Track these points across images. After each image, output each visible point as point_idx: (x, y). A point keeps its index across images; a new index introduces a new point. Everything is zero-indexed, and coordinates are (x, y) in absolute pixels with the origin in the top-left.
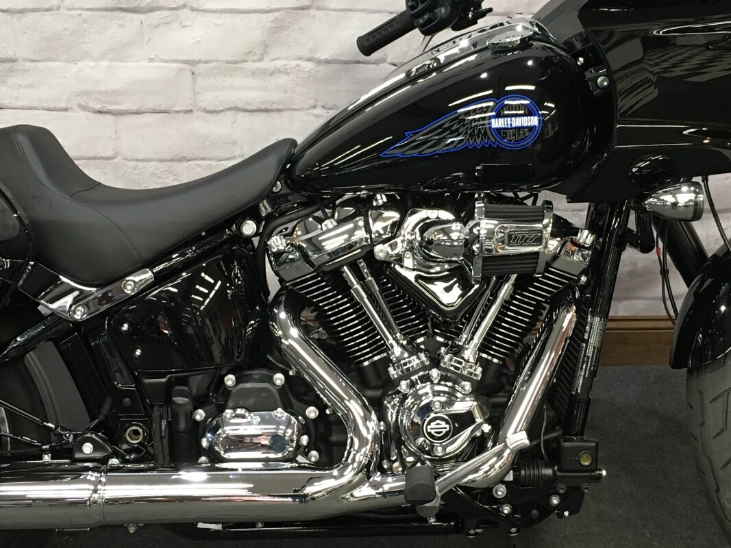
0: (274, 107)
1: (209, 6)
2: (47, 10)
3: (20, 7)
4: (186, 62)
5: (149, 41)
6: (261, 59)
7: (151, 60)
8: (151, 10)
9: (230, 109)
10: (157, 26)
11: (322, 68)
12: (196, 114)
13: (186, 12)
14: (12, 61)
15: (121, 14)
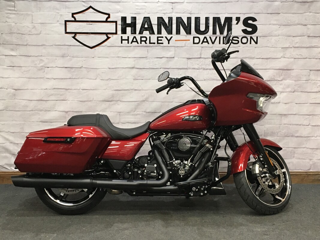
0: (137, 122)
1: (124, 100)
2: (90, 101)
3: (84, 100)
4: (118, 112)
5: (111, 108)
6: (134, 112)
7: (111, 112)
8: (111, 101)
9: (127, 123)
10: (113, 105)
11: (148, 114)
12: (120, 124)
13: (119, 101)
14: (81, 112)
15: (105, 102)
